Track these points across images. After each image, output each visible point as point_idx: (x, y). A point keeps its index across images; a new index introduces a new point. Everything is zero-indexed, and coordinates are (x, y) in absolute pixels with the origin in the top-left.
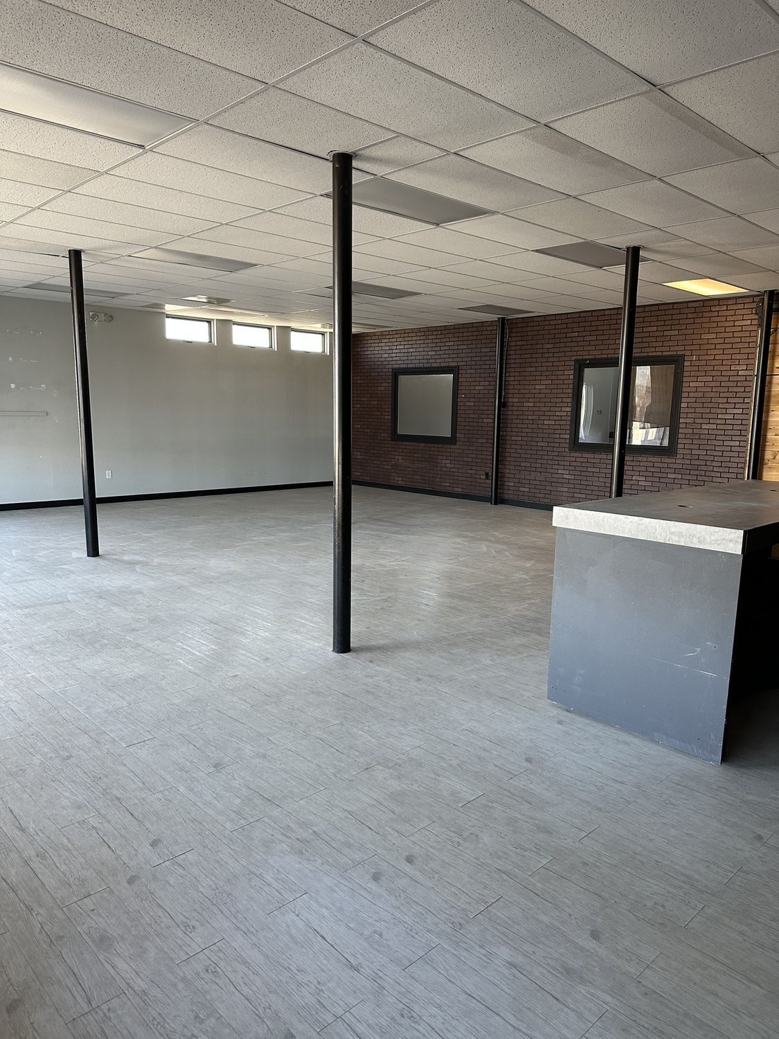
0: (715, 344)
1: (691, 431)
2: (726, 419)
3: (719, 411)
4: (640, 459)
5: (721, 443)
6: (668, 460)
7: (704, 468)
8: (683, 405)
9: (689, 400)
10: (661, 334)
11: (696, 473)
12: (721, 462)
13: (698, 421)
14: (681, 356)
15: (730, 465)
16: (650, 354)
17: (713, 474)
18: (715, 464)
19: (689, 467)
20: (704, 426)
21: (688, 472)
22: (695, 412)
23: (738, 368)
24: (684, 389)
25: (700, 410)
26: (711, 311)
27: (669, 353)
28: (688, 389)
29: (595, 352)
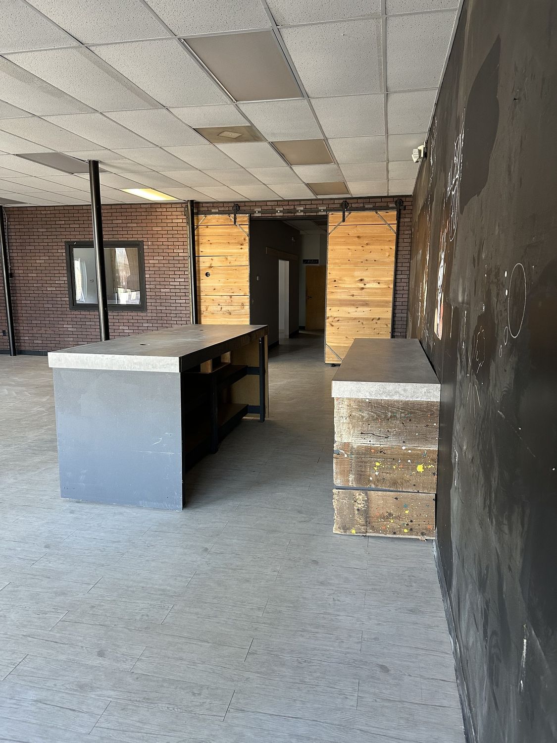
0: (162, 234)
1: (154, 294)
2: (175, 285)
3: (170, 280)
4: (123, 314)
5: (174, 301)
6: (142, 314)
7: (166, 318)
8: (147, 276)
9: (150, 272)
10: (125, 225)
11: (161, 322)
12: (176, 314)
13: (157, 287)
14: (140, 242)
15: (181, 315)
16: (119, 239)
17: (172, 322)
18: (172, 315)
19: (156, 318)
20: (162, 290)
21: (156, 321)
22: (155, 281)
23: (179, 251)
24: (146, 265)
25: (158, 279)
26: (156, 211)
27: (133, 239)
28: (149, 265)
29: (80, 237)
